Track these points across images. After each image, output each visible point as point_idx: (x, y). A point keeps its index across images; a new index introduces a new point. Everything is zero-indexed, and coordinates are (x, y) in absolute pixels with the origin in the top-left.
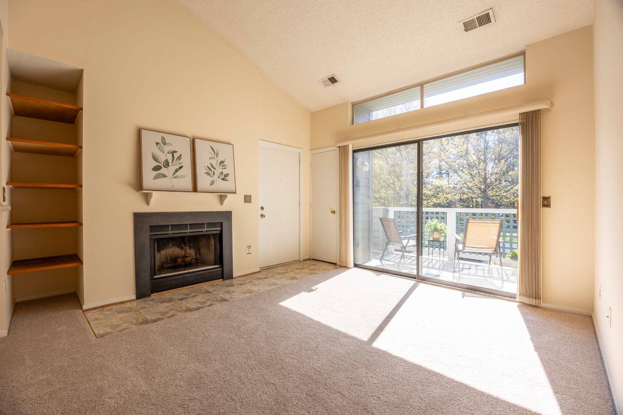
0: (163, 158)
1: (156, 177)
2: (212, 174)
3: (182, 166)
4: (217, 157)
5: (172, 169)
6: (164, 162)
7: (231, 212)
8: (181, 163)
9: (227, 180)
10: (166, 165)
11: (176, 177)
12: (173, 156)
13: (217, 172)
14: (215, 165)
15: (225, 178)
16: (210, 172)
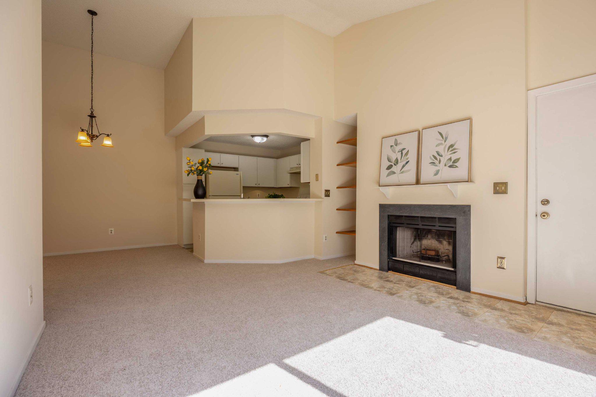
0: (393, 158)
1: (388, 175)
2: (438, 162)
3: (409, 161)
4: (445, 142)
5: (400, 165)
6: (395, 161)
7: (469, 206)
8: (407, 159)
9: (457, 167)
10: (396, 163)
11: (402, 173)
12: (402, 153)
13: (444, 160)
14: (442, 152)
15: (454, 164)
16: (435, 161)
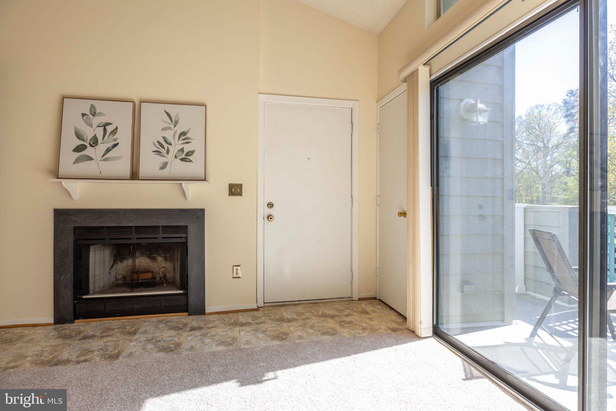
0: (89, 133)
1: (77, 161)
2: (165, 152)
3: (118, 144)
4: (175, 126)
5: (102, 148)
6: (91, 140)
7: (203, 210)
8: (115, 140)
9: (191, 161)
10: (94, 143)
11: (106, 160)
12: (105, 130)
13: (174, 150)
14: (170, 139)
15: (188, 157)
16: (162, 150)
